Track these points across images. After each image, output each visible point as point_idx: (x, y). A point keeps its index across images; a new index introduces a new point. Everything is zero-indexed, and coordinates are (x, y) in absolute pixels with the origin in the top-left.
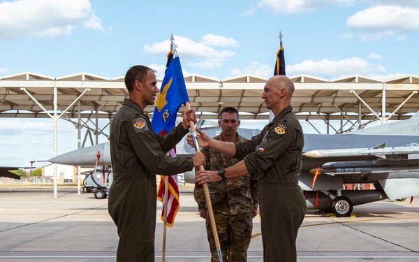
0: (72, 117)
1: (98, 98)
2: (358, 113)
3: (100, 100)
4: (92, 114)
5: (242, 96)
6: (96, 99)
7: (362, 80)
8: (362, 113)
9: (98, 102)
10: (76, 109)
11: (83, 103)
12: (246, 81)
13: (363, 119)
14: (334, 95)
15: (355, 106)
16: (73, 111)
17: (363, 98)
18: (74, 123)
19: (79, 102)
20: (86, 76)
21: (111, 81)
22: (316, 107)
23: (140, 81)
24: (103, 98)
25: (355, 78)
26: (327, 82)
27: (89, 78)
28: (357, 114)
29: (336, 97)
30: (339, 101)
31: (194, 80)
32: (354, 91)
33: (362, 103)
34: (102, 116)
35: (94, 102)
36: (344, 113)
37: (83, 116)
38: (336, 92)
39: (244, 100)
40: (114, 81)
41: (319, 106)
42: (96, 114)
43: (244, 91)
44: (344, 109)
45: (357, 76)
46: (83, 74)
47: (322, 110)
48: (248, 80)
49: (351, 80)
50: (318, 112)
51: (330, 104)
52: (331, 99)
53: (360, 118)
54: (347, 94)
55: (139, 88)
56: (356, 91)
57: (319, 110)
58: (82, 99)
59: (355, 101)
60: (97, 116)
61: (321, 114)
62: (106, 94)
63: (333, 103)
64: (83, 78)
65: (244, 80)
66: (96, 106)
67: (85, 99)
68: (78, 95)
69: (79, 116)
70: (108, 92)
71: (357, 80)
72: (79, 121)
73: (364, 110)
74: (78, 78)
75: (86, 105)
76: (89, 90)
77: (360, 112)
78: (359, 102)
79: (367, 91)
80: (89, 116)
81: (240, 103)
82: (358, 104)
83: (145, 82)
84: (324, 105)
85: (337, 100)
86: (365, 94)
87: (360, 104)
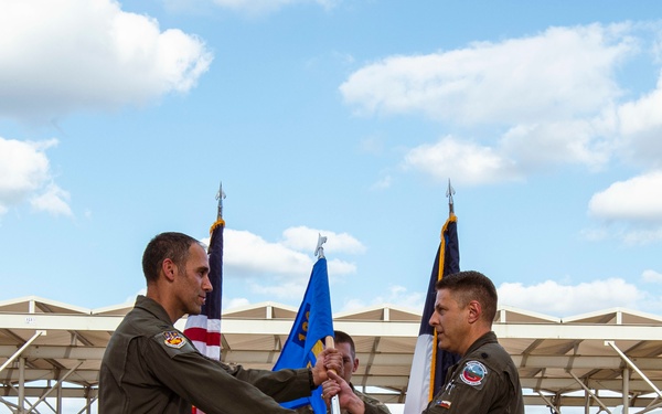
0: (6, 395)
1: (62, 352)
2: (621, 391)
3: (66, 357)
4: (49, 387)
5: (374, 352)
6: (57, 354)
7: (630, 320)
8: (631, 393)
9: (64, 363)
10: (14, 375)
11: (30, 363)
12: (382, 318)
13: (632, 404)
14: (571, 352)
15: (616, 375)
16: (8, 380)
17: (634, 359)
18: (9, 404)
19: (22, 360)
20: (37, 304)
21: (92, 315)
22: (533, 377)
23: (174, 261)
24: (74, 353)
25: (614, 315)
26: (556, 324)
27: (44, 308)
28: (620, 395)
29: (575, 355)
30: (583, 364)
31: (269, 315)
32: (612, 343)
33: (631, 370)
34: (71, 393)
35: (51, 361)
36: (593, 392)
37: (30, 392)
38: (574, 344)
39: (378, 359)
40: (97, 315)
41: (539, 375)
42: (58, 387)
43: (377, 340)
44: (592, 382)
45: (619, 310)
46: (32, 299)
47: (544, 384)
48: (386, 317)
49: (607, 319)
50: (537, 389)
51: (562, 372)
52: (564, 361)
53: (627, 402)
54: (599, 349)
55: (170, 275)
56: (617, 342)
57: (539, 382)
58: (27, 354)
59: (614, 364)
60: (59, 393)
61: (544, 393)
62: (79, 343)
63: (568, 369)
64: (32, 308)
65: (378, 316)
66: (57, 370)
67: (35, 354)
68: (19, 346)
69: (21, 392)
70: (84, 338)
71: (619, 319)
72: (21, 402)
73: (636, 386)
74: (21, 308)
75: (37, 368)
76: (44, 333)
77: (626, 390)
78: (624, 366)
79: (643, 342)
80: (42, 393)
81: (369, 367)
82: (622, 373)
83: (185, 264)
84: (549, 372)
85: (577, 362)
86: (638, 350)
87: (626, 372)
